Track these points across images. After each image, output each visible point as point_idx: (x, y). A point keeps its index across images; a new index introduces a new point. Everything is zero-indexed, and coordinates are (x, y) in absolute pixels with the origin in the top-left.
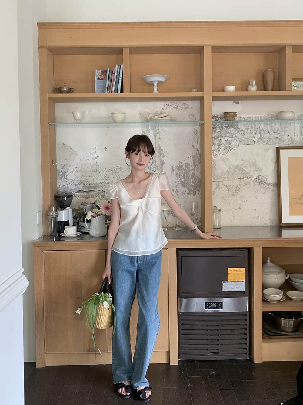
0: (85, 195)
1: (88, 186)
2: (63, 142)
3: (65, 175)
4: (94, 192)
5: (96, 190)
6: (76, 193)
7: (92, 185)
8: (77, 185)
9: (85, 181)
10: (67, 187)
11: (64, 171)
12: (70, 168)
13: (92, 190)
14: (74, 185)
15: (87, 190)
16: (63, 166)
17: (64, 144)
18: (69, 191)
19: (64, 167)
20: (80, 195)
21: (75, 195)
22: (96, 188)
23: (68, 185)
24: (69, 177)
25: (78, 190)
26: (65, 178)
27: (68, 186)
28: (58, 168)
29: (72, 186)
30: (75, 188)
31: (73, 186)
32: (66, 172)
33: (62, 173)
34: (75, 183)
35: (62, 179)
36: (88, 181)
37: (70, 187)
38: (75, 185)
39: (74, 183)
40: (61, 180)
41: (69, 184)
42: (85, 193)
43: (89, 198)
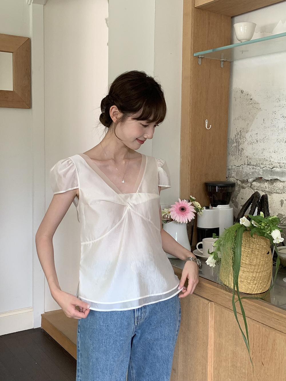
0: (266, 187)
1: (272, 171)
2: (242, 87)
3: (240, 147)
4: (281, 183)
5: (283, 179)
6: (254, 181)
7: (278, 170)
8: (254, 167)
9: (267, 160)
10: (241, 169)
11: (239, 140)
12: (247, 136)
13: (277, 179)
14: (251, 167)
15: (269, 178)
16: (238, 132)
17: (242, 92)
18: (243, 176)
19: (240, 134)
20: (258, 187)
21: (252, 185)
22: (282, 177)
23: (244, 166)
24: (245, 151)
25: (257, 176)
26: (240, 152)
27: (243, 168)
28: (232, 135)
29: (248, 169)
30: (253, 173)
31: (250, 169)
32: (242, 142)
33: (235, 144)
34: (252, 163)
35: (235, 154)
36: (272, 160)
37: (245, 171)
38: (253, 167)
39: (250, 162)
40: (234, 156)
41: (245, 163)
42: (266, 184)
43: (271, 193)
